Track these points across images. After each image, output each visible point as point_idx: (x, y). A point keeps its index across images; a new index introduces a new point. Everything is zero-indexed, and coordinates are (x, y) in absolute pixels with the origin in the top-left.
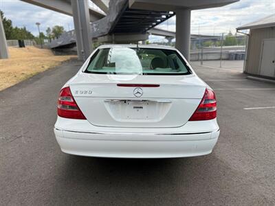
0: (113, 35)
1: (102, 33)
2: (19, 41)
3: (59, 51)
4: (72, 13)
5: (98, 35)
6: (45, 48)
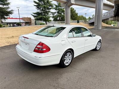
0: (117, 17)
1: (111, 16)
2: (78, 21)
3: (92, 25)
4: (95, 7)
5: (109, 17)
6: (87, 23)
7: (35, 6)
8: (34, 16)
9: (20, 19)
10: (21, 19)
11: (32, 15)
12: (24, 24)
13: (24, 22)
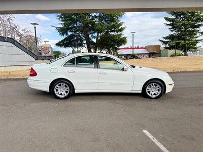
7: (167, 25)
8: (165, 43)
9: (133, 48)
10: (135, 48)
11: (160, 41)
12: (147, 55)
13: (148, 53)
